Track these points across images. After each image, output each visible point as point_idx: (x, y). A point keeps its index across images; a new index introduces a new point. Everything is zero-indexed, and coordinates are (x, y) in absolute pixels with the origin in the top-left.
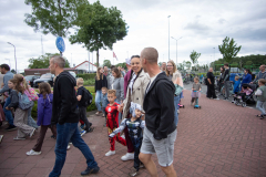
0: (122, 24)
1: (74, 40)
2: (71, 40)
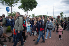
0: (35, 2)
1: (20, 7)
2: (19, 7)
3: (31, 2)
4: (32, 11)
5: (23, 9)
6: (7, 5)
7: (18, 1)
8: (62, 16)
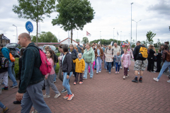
0: (90, 11)
1: (55, 23)
2: (52, 22)
3: (81, 10)
4: (82, 29)
5: (61, 25)
6: (28, 18)
7: (52, 9)
8: (150, 40)
